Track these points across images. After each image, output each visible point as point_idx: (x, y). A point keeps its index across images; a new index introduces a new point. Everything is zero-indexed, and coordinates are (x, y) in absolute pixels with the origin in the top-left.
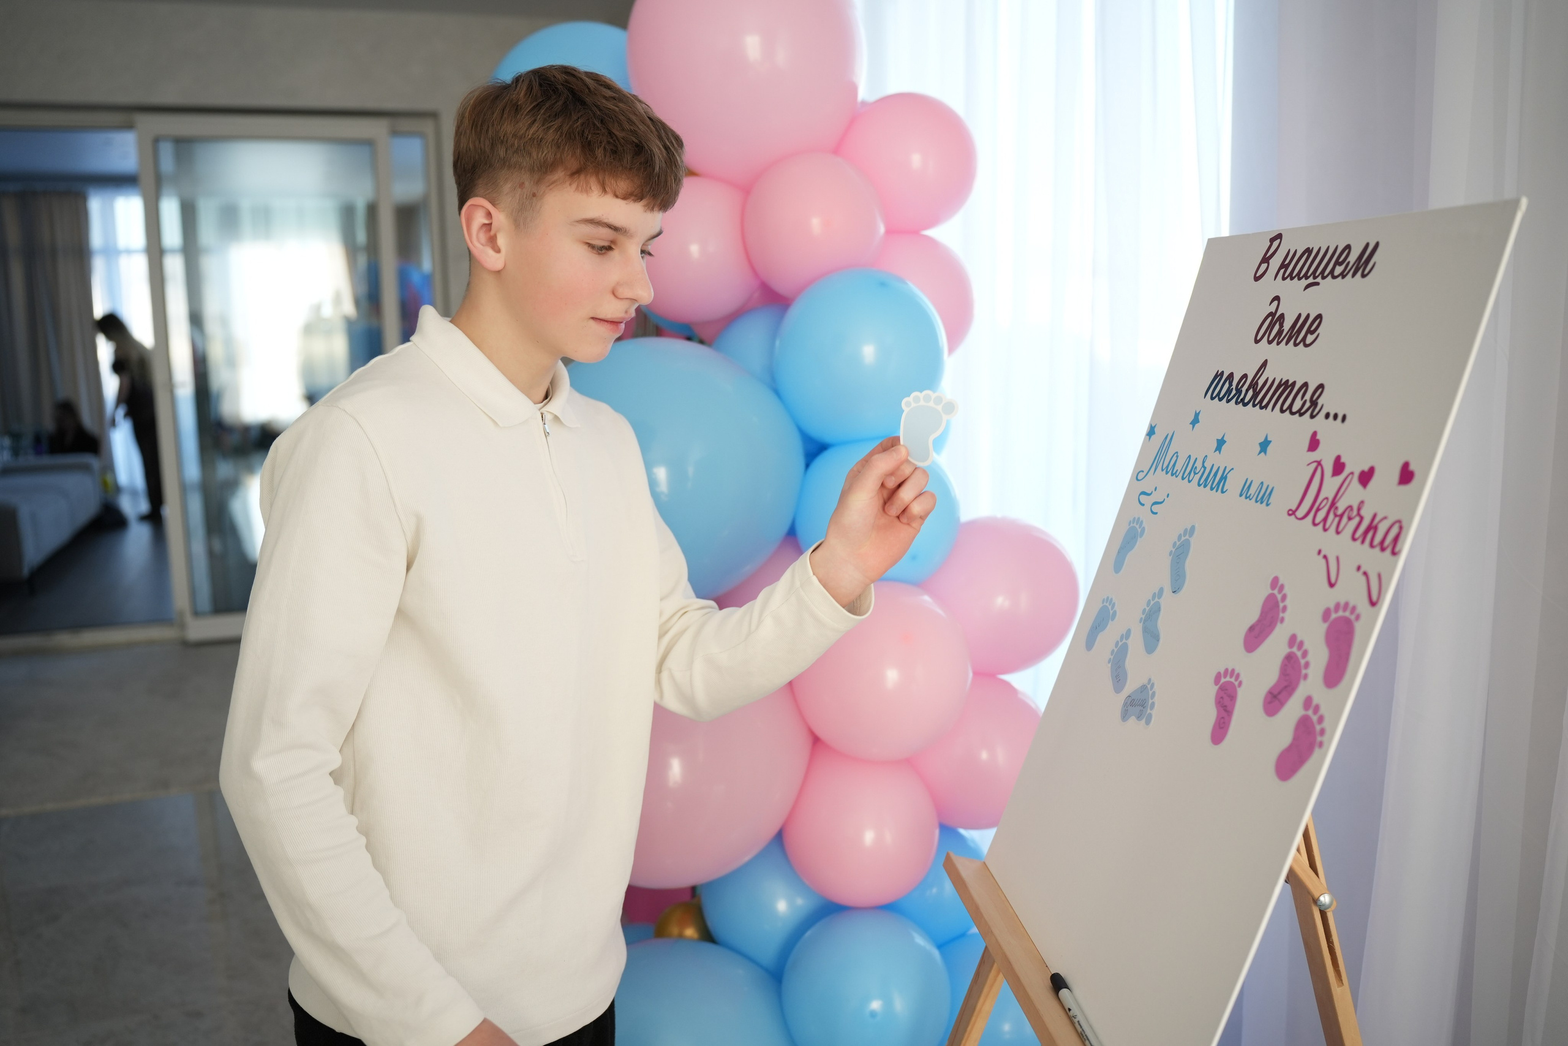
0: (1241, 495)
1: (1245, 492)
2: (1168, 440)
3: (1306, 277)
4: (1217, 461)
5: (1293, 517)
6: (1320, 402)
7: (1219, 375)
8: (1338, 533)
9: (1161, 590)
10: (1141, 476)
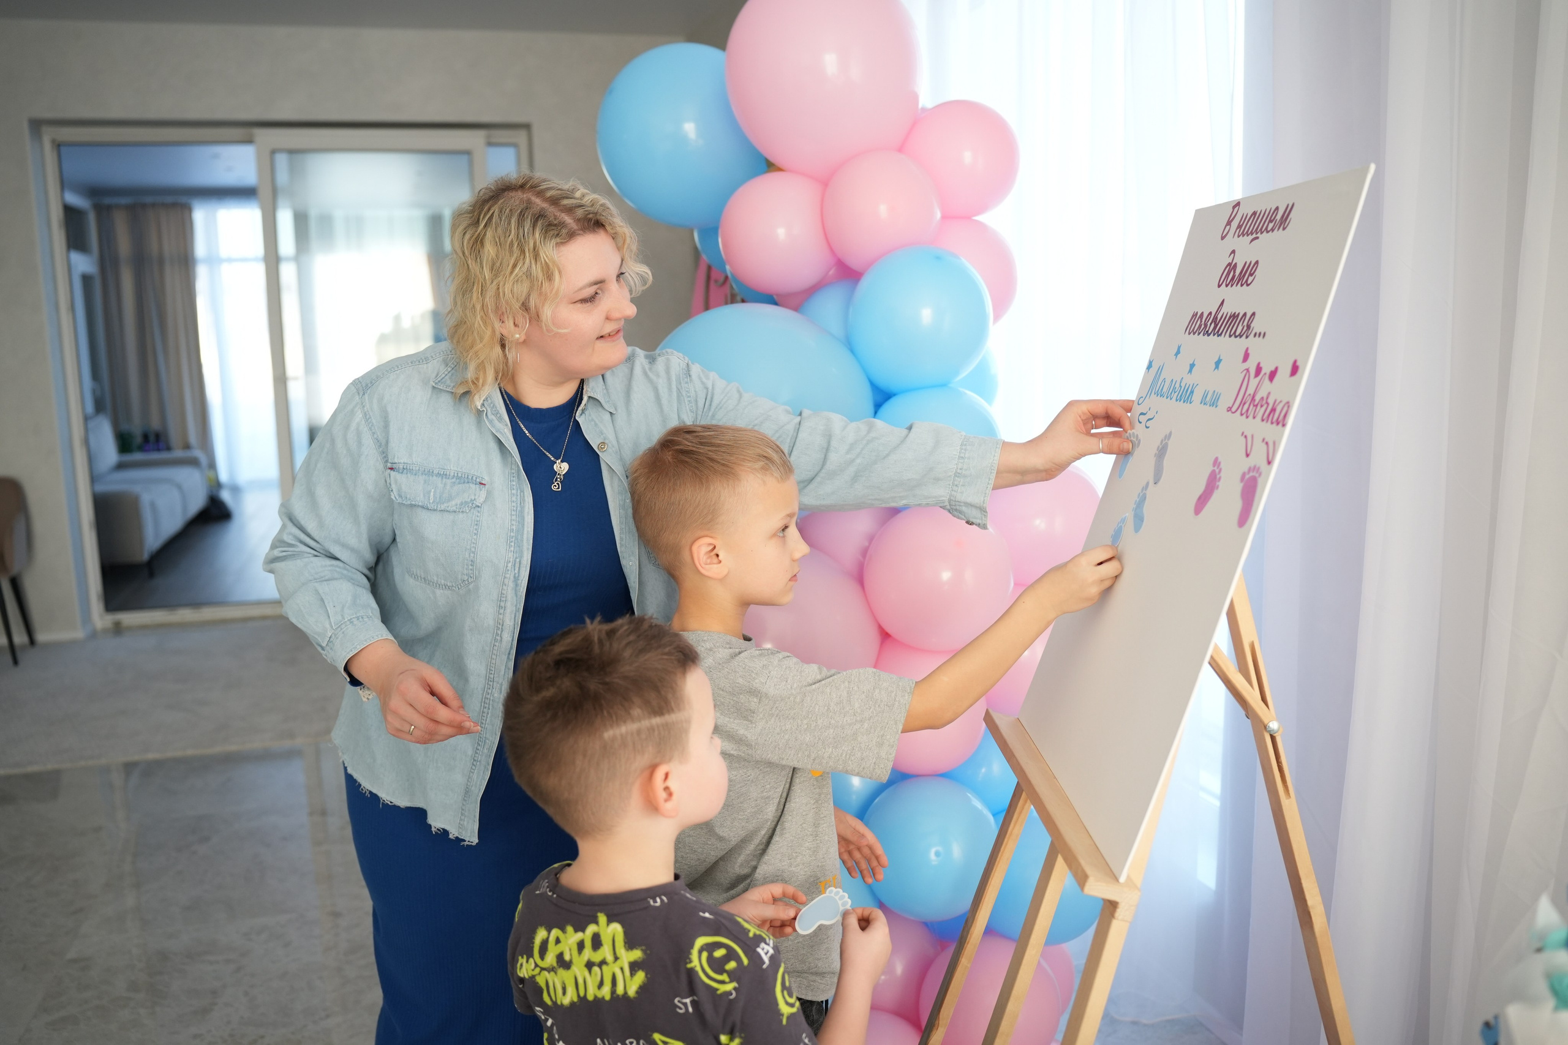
1: (1203, 402)
2: (1160, 370)
3: (1252, 233)
4: (1189, 380)
6: (1252, 325)
7: (1195, 315)
8: (1254, 418)
9: (1148, 484)
10: (1142, 400)
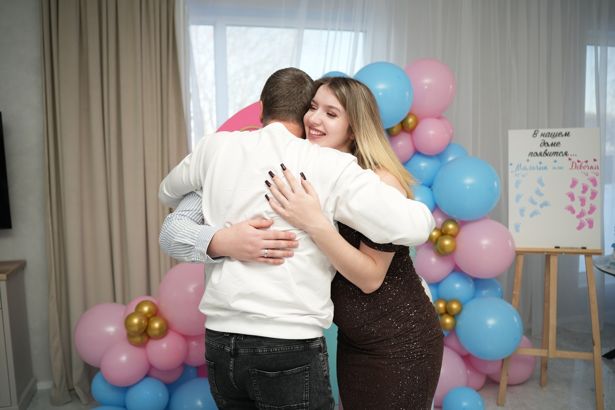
0: (553, 169)
2: (519, 165)
5: (571, 170)
6: (568, 154)
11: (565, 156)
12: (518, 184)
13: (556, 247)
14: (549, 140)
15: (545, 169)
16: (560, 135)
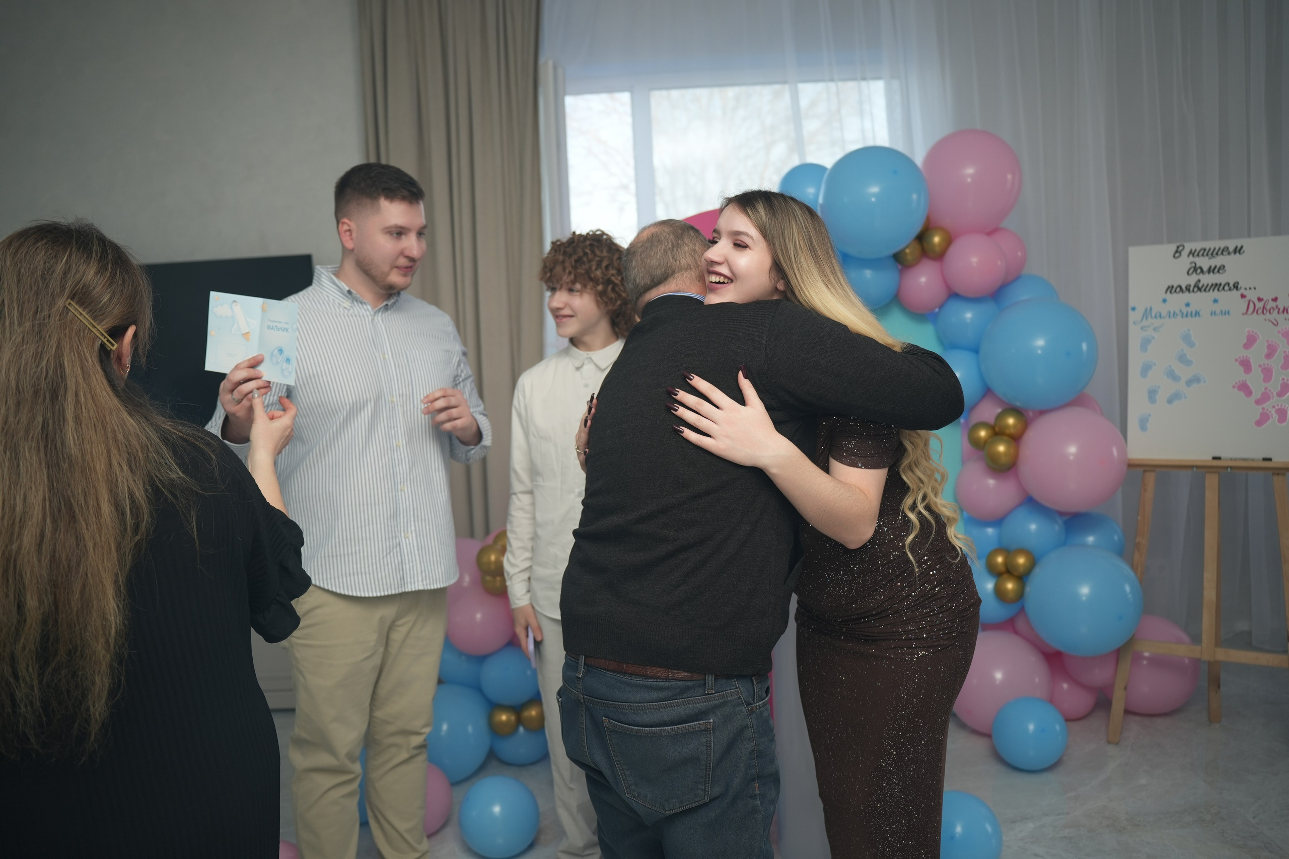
0: (1211, 314)
2: (1149, 309)
3: (1207, 255)
5: (1246, 316)
6: (1239, 287)
7: (1171, 286)
9: (1182, 350)
11: (1235, 290)
12: (1145, 343)
13: (1214, 458)
14: (1204, 262)
15: (1196, 315)
16: (1224, 253)
